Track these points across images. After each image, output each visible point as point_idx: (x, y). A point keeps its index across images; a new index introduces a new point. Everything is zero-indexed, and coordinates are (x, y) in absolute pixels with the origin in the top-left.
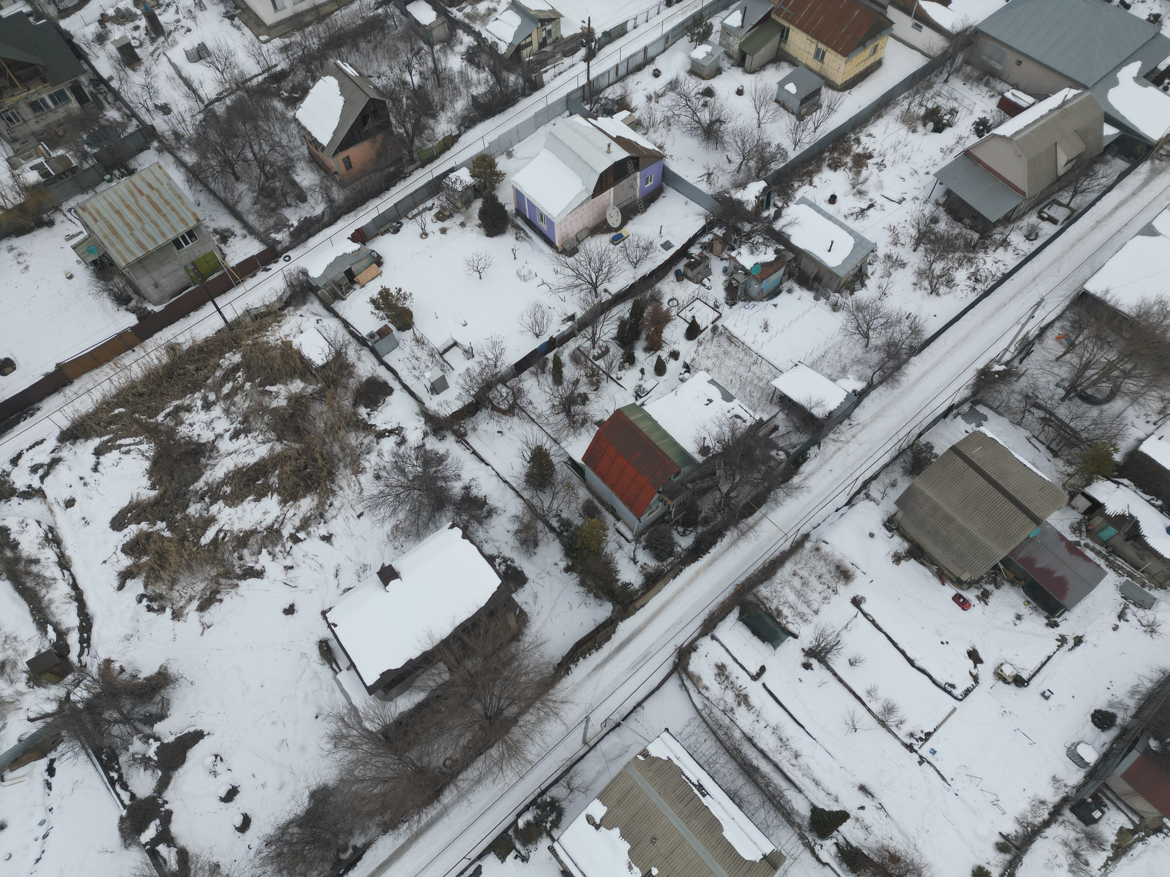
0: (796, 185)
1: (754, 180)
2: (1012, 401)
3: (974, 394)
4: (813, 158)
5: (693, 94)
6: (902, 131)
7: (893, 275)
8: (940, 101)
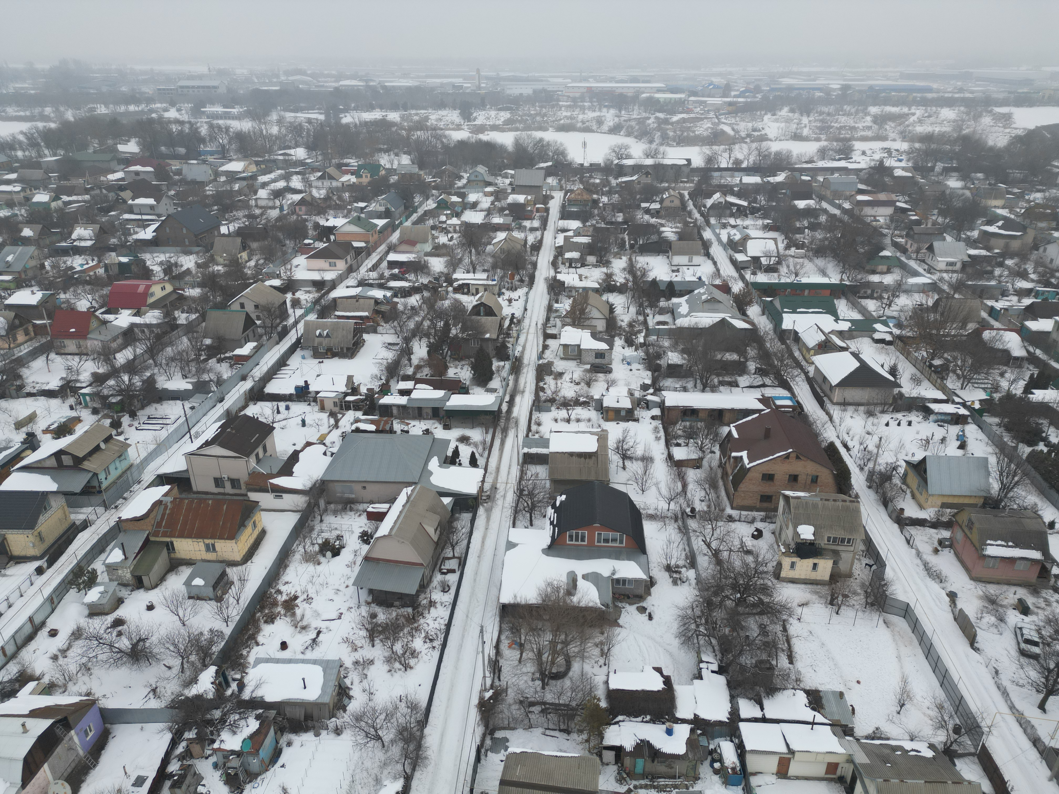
0: (245, 653)
1: (202, 671)
2: (514, 712)
3: (486, 726)
4: (248, 624)
5: (102, 632)
6: (310, 568)
7: (369, 674)
8: (326, 535)
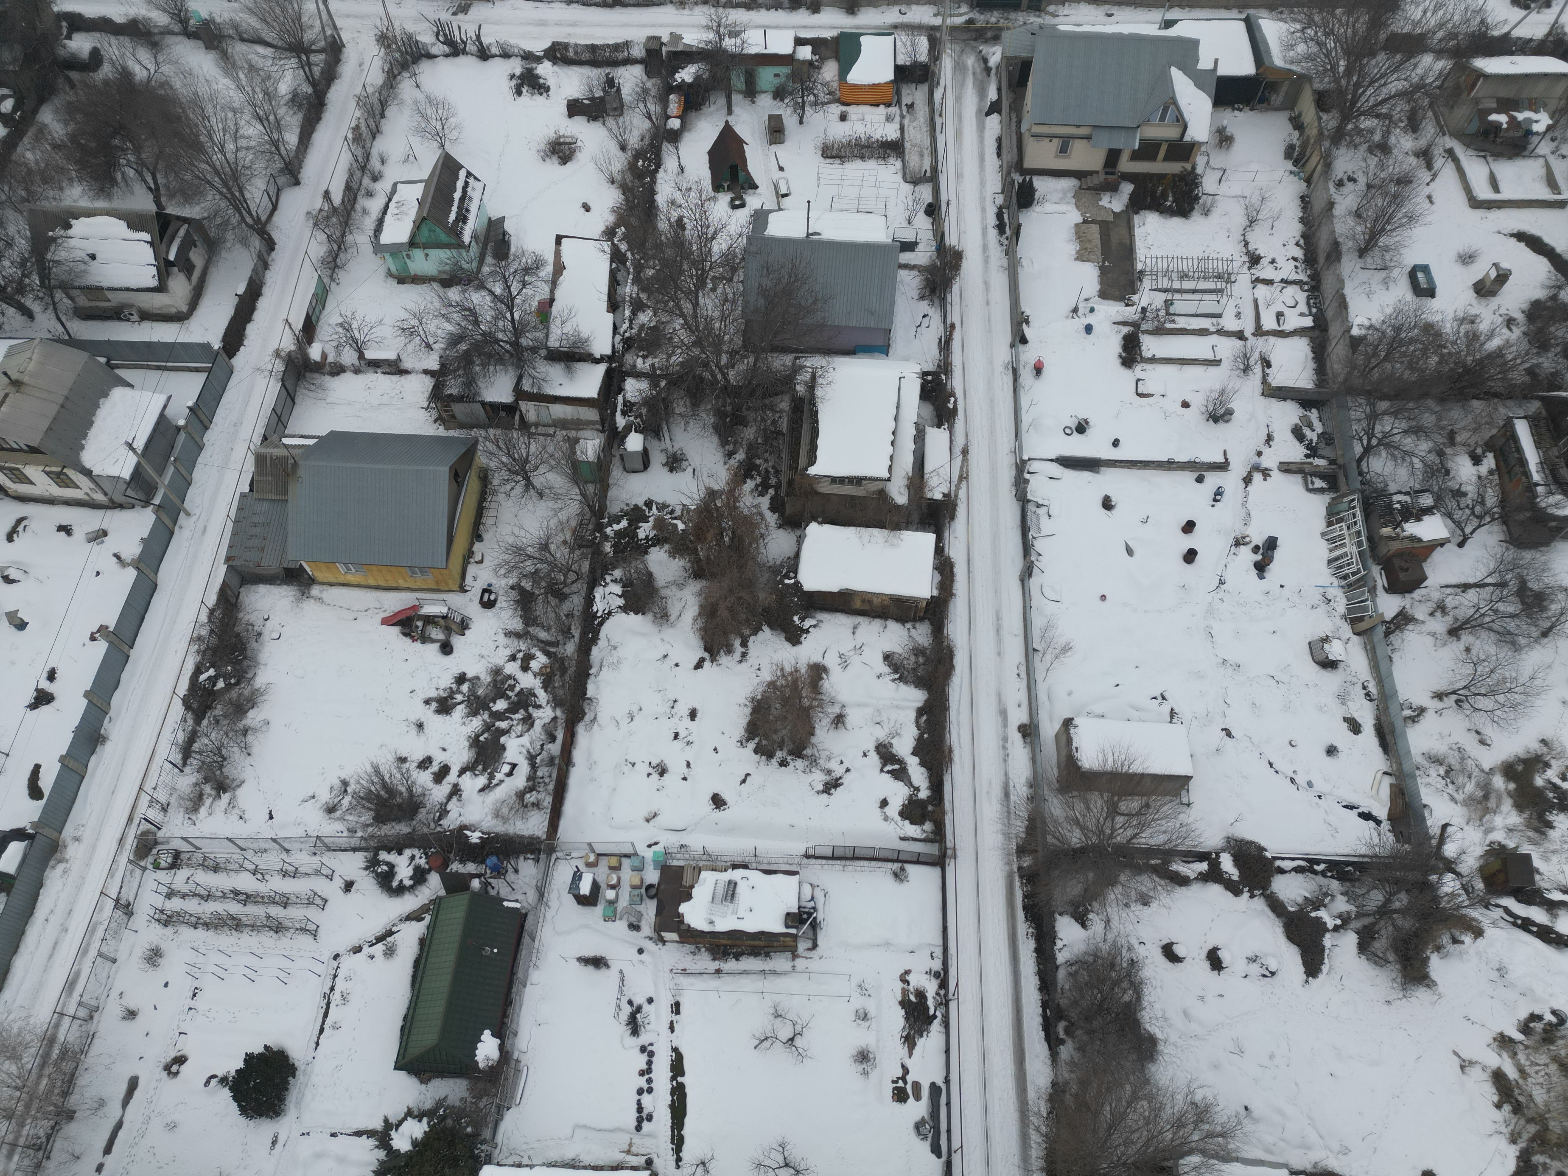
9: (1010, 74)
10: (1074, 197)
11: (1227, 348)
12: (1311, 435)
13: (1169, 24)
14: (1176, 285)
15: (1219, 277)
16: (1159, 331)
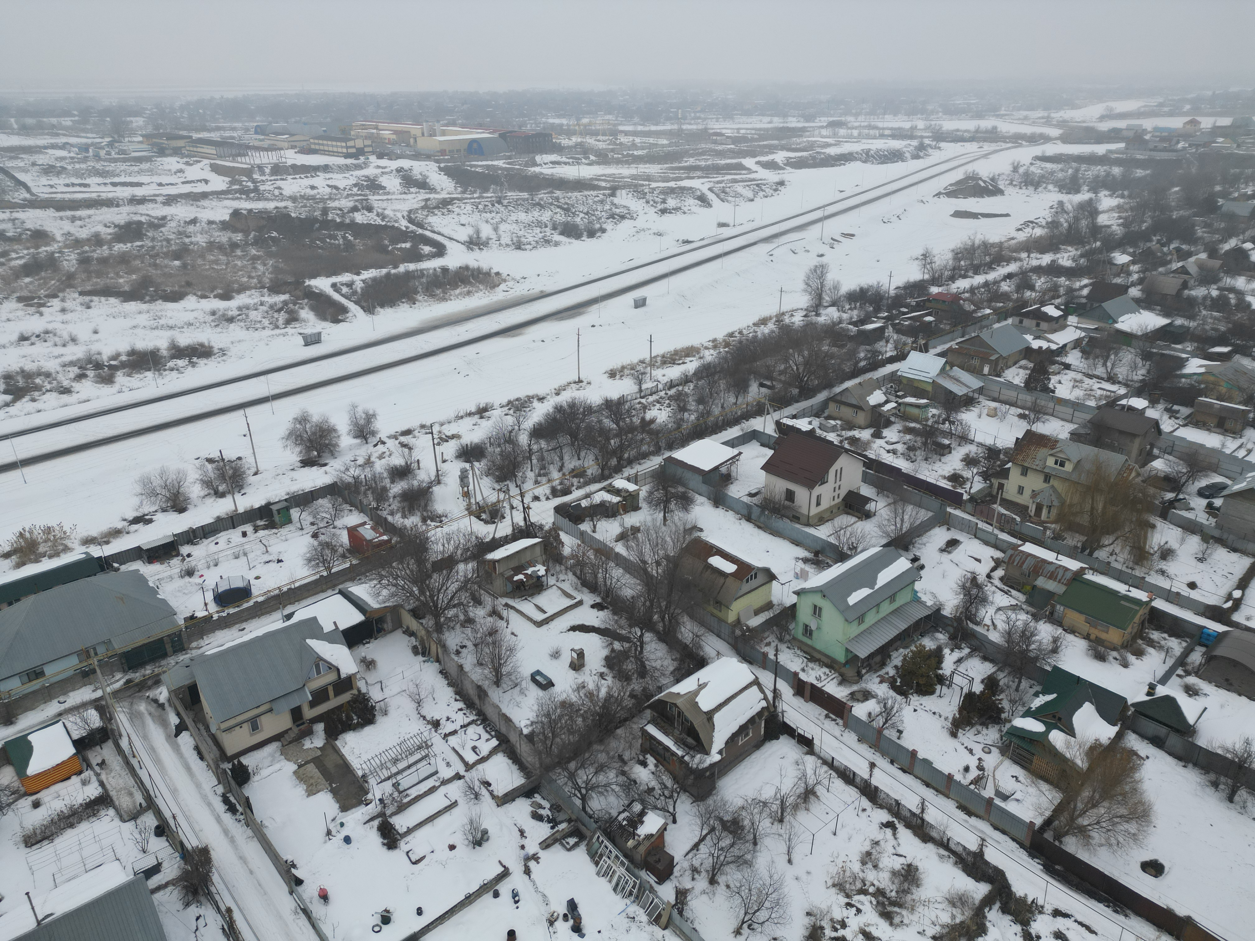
9: (182, 700)
10: (282, 754)
11: (455, 790)
12: (545, 812)
13: (289, 617)
14: (394, 770)
15: (420, 748)
16: (402, 808)
